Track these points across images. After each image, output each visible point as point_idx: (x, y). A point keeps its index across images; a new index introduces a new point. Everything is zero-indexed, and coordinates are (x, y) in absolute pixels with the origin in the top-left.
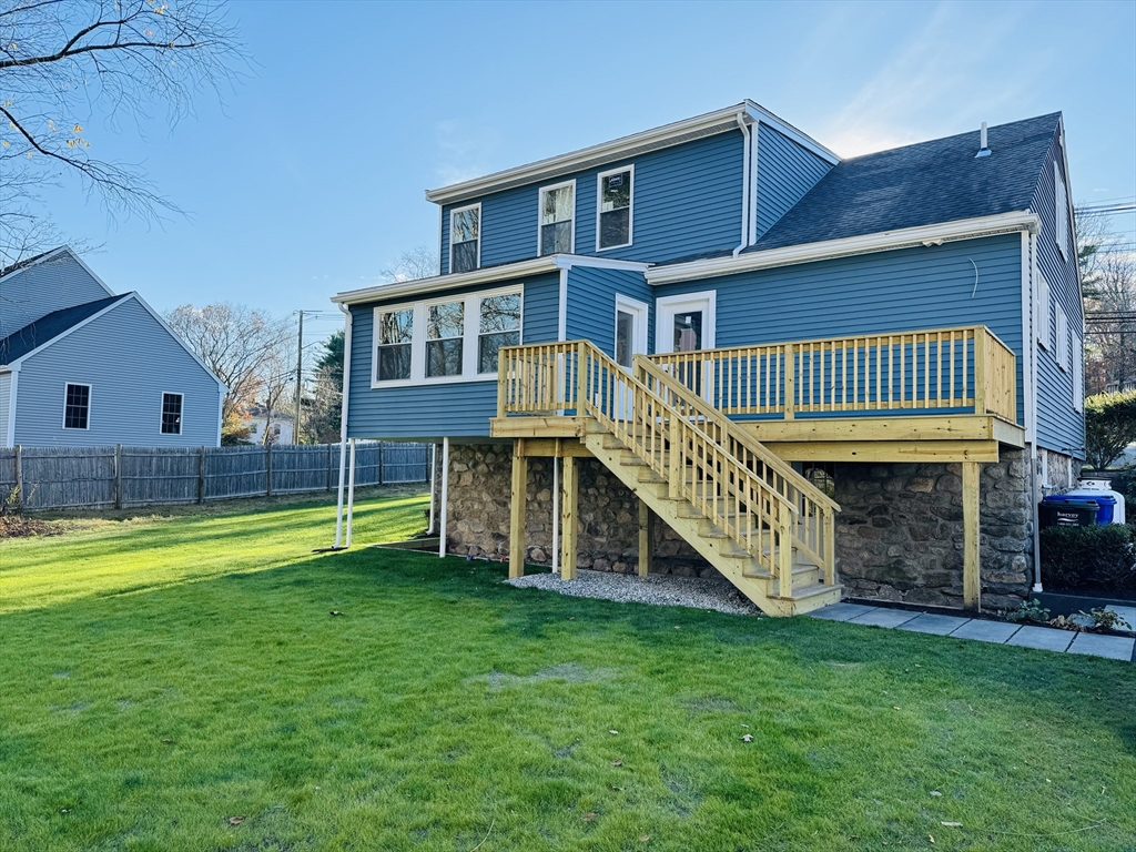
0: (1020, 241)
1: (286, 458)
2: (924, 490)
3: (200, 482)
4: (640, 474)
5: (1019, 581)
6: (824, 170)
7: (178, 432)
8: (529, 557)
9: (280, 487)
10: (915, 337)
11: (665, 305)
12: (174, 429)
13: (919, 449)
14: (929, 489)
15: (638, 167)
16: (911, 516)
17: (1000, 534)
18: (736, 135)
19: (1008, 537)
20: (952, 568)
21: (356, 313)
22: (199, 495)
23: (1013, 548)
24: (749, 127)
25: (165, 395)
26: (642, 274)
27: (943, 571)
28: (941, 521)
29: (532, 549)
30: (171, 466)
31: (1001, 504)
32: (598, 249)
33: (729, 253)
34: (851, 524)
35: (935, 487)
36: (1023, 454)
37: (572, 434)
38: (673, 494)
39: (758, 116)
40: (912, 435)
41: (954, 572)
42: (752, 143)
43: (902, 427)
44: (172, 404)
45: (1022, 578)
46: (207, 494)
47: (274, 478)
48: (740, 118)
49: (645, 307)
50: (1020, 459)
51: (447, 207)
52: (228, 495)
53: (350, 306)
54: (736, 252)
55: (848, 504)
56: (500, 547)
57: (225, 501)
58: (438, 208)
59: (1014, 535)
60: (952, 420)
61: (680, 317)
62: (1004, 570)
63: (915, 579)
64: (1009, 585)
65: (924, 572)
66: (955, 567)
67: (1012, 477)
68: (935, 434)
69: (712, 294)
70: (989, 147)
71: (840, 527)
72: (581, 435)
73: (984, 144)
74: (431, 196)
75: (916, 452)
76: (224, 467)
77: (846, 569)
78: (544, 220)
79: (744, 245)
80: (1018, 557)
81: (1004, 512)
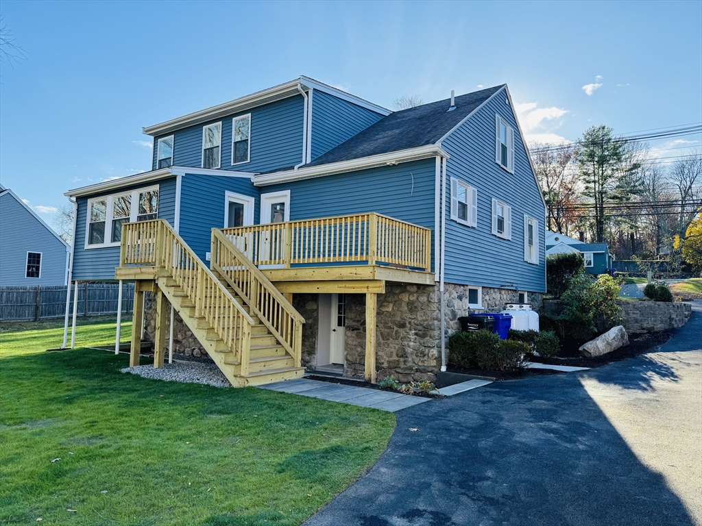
0: (435, 162)
1: (98, 293)
2: (387, 310)
3: (37, 308)
4: (182, 302)
5: (432, 364)
6: (377, 119)
7: (38, 276)
8: (193, 354)
9: (93, 311)
10: (343, 219)
11: (266, 198)
12: (35, 275)
13: (347, 285)
14: (390, 309)
15: (253, 114)
16: (382, 325)
17: (424, 336)
18: (300, 97)
19: (428, 338)
20: (400, 357)
21: (79, 202)
22: (36, 316)
23: (429, 345)
24: (307, 93)
25: (29, 253)
26: (249, 179)
27: (397, 359)
28: (396, 328)
29: (194, 349)
30: (17, 298)
31: (424, 318)
32: (232, 164)
33: (292, 168)
34: (352, 330)
35: (393, 308)
36: (436, 288)
37: (151, 277)
38: (197, 315)
39: (311, 86)
40: (339, 277)
41: (402, 359)
42: (309, 102)
43: (335, 273)
44: (34, 259)
45: (434, 363)
46: (42, 315)
47: (89, 305)
48: (299, 87)
49: (252, 200)
50: (434, 291)
51: (157, 138)
52: (57, 316)
53: (77, 198)
54: (296, 167)
55: (352, 319)
56: (177, 348)
57: (53, 320)
58: (152, 138)
59: (431, 337)
60: (357, 268)
61: (274, 206)
62: (426, 358)
63: (383, 363)
64: (428, 367)
65: (387, 359)
66: (402, 356)
67: (430, 302)
68: (349, 276)
69: (288, 192)
70: (455, 105)
71: (347, 332)
72: (156, 278)
73: (453, 104)
74: (147, 131)
75: (345, 287)
76: (54, 298)
77: (349, 358)
78: (206, 145)
79: (303, 163)
80: (432, 350)
81: (426, 323)
